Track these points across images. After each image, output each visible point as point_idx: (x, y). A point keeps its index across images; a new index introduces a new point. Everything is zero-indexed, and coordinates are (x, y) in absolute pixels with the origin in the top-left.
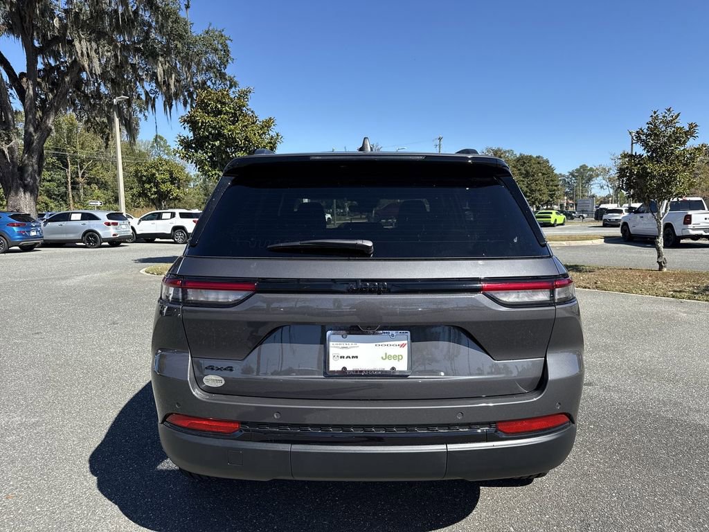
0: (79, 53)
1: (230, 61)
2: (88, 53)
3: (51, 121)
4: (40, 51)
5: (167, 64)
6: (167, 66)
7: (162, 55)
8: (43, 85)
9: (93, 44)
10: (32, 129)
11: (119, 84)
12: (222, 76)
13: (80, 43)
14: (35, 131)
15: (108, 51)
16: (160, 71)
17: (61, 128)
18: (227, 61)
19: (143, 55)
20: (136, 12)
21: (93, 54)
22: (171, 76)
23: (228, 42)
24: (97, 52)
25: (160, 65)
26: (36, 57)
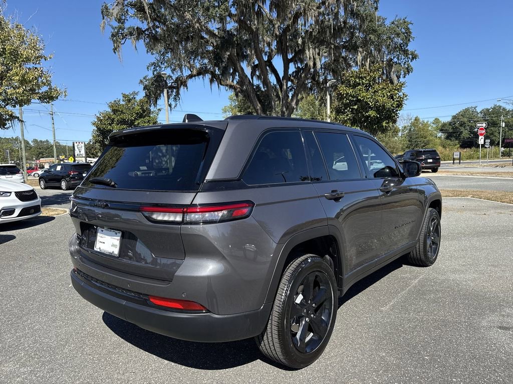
0: (308, 57)
1: (411, 40)
2: (314, 57)
3: (294, 103)
4: (291, 60)
5: (365, 52)
6: (364, 54)
7: (361, 47)
8: (294, 81)
9: (317, 50)
10: (285, 109)
11: (336, 72)
12: (406, 52)
13: (309, 51)
14: (286, 110)
15: (325, 53)
16: (359, 58)
17: (315, 105)
18: (409, 40)
19: (348, 49)
20: (345, 22)
21: (317, 56)
22: (367, 60)
23: (410, 26)
24: (319, 54)
25: (359, 54)
26: (289, 64)
